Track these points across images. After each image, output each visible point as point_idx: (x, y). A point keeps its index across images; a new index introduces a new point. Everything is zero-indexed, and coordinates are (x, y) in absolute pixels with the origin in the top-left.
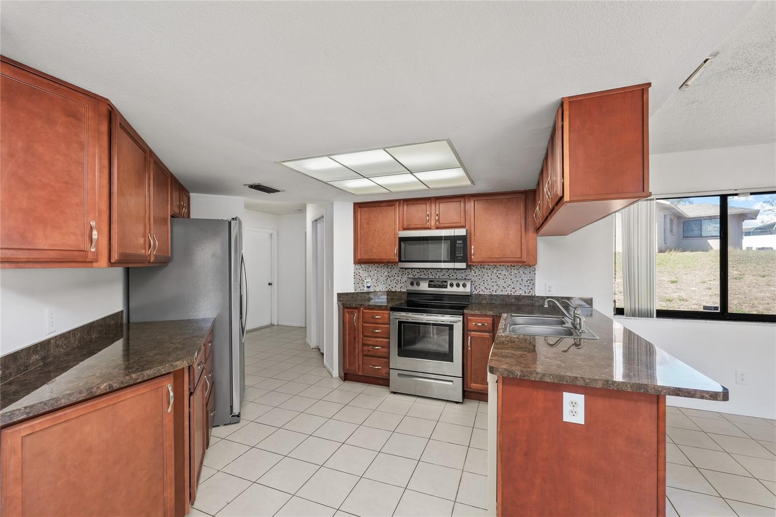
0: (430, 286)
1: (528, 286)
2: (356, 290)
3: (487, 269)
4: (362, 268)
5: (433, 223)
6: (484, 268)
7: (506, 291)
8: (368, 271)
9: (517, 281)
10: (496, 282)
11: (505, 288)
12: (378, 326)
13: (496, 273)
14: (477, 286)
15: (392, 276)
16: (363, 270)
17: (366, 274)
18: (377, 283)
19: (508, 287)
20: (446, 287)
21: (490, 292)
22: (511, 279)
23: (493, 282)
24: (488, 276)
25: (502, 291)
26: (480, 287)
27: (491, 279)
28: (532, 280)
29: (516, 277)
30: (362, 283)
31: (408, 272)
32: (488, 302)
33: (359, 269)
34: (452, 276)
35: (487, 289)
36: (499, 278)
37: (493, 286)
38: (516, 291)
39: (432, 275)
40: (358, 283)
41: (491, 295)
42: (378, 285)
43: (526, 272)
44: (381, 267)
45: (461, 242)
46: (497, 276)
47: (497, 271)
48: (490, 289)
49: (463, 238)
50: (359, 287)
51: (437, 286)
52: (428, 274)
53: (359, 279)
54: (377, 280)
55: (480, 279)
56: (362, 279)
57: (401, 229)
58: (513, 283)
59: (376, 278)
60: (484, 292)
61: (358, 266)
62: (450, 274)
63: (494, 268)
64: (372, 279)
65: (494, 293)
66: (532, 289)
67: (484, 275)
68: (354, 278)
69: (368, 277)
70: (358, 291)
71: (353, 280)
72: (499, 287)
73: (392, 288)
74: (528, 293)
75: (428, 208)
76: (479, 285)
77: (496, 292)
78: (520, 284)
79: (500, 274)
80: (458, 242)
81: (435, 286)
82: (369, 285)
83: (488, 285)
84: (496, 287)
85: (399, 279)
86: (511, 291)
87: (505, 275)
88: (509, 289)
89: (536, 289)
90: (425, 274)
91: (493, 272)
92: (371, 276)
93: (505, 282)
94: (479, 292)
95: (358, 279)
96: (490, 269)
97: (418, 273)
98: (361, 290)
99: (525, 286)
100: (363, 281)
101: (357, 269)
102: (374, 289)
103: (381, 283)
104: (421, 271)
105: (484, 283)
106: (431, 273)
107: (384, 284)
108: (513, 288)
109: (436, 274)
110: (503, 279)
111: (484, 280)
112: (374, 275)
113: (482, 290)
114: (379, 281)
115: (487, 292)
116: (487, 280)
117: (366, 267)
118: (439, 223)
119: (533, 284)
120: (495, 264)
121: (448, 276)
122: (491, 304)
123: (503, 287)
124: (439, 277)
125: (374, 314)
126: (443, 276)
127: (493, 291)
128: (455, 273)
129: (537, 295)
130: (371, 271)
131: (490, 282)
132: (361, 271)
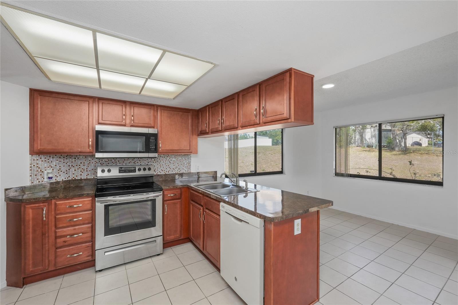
0: (120, 171)
1: (187, 167)
2: (32, 183)
3: (163, 157)
4: (41, 158)
5: (128, 121)
6: (161, 156)
7: (175, 171)
8: (48, 162)
9: (181, 164)
10: (168, 166)
11: (174, 169)
12: (78, 214)
13: (168, 160)
14: (156, 169)
15: (77, 165)
16: (42, 161)
17: (46, 165)
18: (59, 173)
19: (176, 168)
20: (135, 172)
21: (164, 172)
22: (178, 163)
23: (166, 166)
24: (163, 162)
25: (172, 171)
26: (158, 170)
27: (165, 164)
28: (189, 163)
29: (180, 162)
30: (41, 175)
31: (95, 162)
32: (164, 179)
33: (37, 160)
34: (137, 163)
35: (163, 171)
36: (170, 163)
37: (167, 169)
38: (180, 171)
39: (120, 163)
40: (36, 175)
41: (166, 174)
42: (60, 175)
43: (186, 158)
44: (64, 158)
45: (154, 138)
46: (169, 162)
47: (169, 158)
48: (164, 171)
49: (155, 136)
50: (38, 179)
51: (127, 171)
52: (116, 162)
53: (38, 171)
54: (59, 170)
55: (158, 164)
56: (41, 171)
57: (97, 123)
58: (179, 165)
59: (58, 168)
60: (161, 173)
61: (35, 157)
62: (135, 162)
63: (168, 156)
64: (53, 170)
65: (167, 173)
66: (189, 168)
67: (161, 161)
68: (31, 170)
69: (48, 167)
70: (36, 182)
71: (28, 173)
72: (170, 168)
73: (77, 176)
74: (187, 171)
75: (124, 109)
76: (157, 168)
77: (168, 172)
78: (183, 166)
79: (171, 160)
80: (151, 138)
81: (125, 171)
82: (50, 176)
83: (164, 168)
84: (169, 169)
85: (85, 167)
86: (178, 171)
87: (174, 161)
88: (176, 170)
89: (191, 168)
90: (112, 162)
91: (166, 159)
92: (52, 167)
93: (174, 166)
94: (158, 173)
95: (35, 171)
96: (165, 157)
97: (106, 161)
98: (39, 182)
99: (186, 167)
100: (42, 172)
101: (34, 160)
102: (56, 180)
103: (64, 172)
104: (109, 160)
105: (161, 167)
106: (119, 161)
107: (67, 173)
108: (179, 169)
109: (123, 162)
110: (173, 164)
111: (161, 165)
112: (56, 165)
113: (160, 172)
114: (61, 171)
115: (163, 173)
116: (163, 165)
117: (45, 158)
118: (134, 122)
119: (190, 166)
120: (168, 154)
121: (134, 163)
122: (166, 180)
123: (173, 168)
124: (126, 164)
125: (72, 204)
126: (129, 163)
127: (167, 171)
128: (140, 161)
129: (192, 172)
130: (52, 162)
131: (165, 166)
132: (39, 162)
